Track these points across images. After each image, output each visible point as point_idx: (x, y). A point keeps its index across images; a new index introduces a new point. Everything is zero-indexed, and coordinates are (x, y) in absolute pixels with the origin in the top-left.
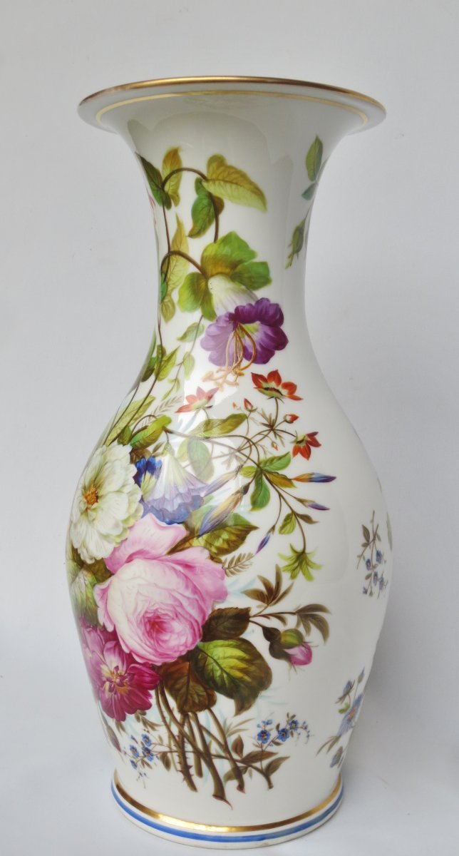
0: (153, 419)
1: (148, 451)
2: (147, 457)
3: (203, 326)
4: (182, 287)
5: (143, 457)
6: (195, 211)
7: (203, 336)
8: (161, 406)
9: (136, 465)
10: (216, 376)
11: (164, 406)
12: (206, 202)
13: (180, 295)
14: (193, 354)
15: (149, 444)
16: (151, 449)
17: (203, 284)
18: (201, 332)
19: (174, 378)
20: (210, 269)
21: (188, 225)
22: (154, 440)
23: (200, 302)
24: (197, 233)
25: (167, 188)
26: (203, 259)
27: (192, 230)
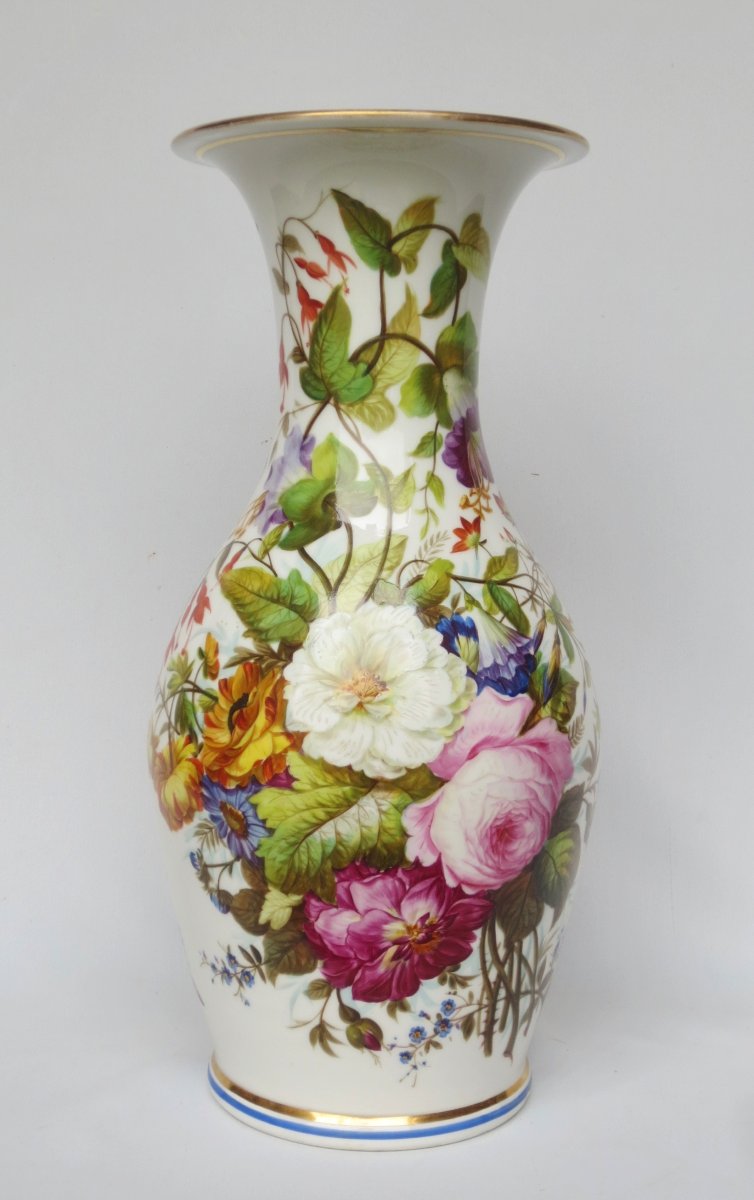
0: (424, 565)
1: (444, 608)
2: (449, 616)
3: (441, 436)
4: (408, 383)
5: (442, 616)
6: (436, 283)
7: (442, 449)
8: (426, 547)
9: (437, 629)
10: (472, 500)
11: (429, 546)
12: (450, 271)
13: (404, 393)
14: (436, 473)
15: (441, 599)
16: (446, 603)
17: (437, 379)
18: (440, 445)
19: (423, 507)
20: (447, 361)
21: (423, 299)
22: (446, 592)
23: (434, 405)
24: (432, 312)
25: (397, 248)
26: (438, 346)
27: (428, 308)
